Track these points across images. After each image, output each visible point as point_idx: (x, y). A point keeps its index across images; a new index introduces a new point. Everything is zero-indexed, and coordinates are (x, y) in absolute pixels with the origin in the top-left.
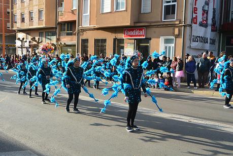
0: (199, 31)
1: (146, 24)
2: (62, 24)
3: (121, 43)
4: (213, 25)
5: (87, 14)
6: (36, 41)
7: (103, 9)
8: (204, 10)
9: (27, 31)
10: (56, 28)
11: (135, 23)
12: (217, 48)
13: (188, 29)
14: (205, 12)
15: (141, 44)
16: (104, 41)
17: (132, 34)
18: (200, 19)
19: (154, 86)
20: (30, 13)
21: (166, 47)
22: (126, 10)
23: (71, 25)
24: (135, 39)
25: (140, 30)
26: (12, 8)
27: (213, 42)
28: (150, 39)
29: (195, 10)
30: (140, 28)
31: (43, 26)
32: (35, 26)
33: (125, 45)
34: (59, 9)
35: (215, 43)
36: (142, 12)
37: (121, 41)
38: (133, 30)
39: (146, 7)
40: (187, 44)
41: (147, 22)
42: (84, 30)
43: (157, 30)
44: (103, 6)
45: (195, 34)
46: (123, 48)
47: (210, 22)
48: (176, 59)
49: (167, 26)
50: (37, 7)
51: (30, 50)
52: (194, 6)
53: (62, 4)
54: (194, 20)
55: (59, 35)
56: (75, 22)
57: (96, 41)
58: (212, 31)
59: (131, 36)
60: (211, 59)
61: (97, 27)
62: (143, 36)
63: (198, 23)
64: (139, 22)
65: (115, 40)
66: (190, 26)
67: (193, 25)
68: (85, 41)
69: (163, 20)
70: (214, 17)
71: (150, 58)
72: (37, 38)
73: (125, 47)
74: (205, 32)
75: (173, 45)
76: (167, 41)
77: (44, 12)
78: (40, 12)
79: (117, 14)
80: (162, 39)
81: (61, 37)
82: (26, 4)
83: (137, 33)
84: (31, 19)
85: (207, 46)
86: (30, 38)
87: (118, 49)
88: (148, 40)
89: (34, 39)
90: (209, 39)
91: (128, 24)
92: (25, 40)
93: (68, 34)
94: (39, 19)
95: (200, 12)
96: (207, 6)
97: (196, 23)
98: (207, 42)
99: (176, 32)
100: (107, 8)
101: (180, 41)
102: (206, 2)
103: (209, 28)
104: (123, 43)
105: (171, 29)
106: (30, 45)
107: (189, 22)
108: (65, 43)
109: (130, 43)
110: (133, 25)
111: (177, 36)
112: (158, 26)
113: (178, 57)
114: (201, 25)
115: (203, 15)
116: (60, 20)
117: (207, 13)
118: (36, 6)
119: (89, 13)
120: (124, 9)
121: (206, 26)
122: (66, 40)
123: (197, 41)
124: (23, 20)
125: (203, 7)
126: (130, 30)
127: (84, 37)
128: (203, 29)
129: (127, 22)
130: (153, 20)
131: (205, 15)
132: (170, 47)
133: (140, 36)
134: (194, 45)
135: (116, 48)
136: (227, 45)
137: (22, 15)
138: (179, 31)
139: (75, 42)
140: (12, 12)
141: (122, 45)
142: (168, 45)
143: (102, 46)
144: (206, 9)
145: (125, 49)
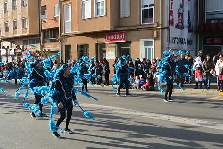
0: (175, 32)
1: (126, 28)
2: (46, 31)
3: (103, 47)
4: (189, 26)
5: (68, 21)
6: (20, 49)
7: (84, 15)
8: (179, 13)
9: (12, 40)
10: (40, 35)
11: (115, 27)
12: (195, 48)
13: (166, 31)
14: (181, 15)
15: (122, 48)
16: (87, 46)
17: (113, 38)
19: (136, 87)
20: (14, 22)
21: (146, 49)
22: (106, 16)
23: (54, 31)
24: (116, 43)
25: (120, 34)
27: (190, 42)
28: (130, 42)
29: (171, 13)
30: (120, 32)
31: (27, 34)
32: (20, 34)
33: (107, 49)
34: (42, 17)
35: (193, 43)
36: (121, 17)
37: (103, 45)
38: (113, 35)
39: (125, 12)
40: (166, 46)
41: (126, 26)
42: (67, 36)
43: (137, 33)
44: (84, 12)
45: (172, 35)
46: (105, 52)
47: (186, 23)
49: (145, 29)
50: (21, 16)
51: (15, 57)
52: (170, 9)
53: (44, 12)
54: (171, 22)
55: (43, 42)
56: (57, 28)
57: (79, 46)
58: (189, 32)
59: (112, 40)
60: (189, 58)
61: (79, 32)
62: (124, 39)
63: (175, 25)
64: (119, 27)
65: (97, 44)
66: (168, 28)
67: (170, 27)
68: (68, 47)
69: (142, 24)
70: (189, 19)
72: (21, 46)
73: (107, 50)
74: (181, 34)
75: (153, 47)
76: (147, 44)
77: (27, 21)
78: (23, 20)
79: (97, 19)
80: (141, 42)
81: (45, 44)
82: (9, 14)
83: (118, 37)
84: (15, 27)
85: (185, 46)
86: (14, 46)
87: (100, 54)
88: (128, 43)
89: (18, 47)
90: (186, 40)
91: (109, 29)
92: (10, 48)
93: (52, 41)
94: (23, 27)
95: (176, 14)
96: (181, 9)
97: (173, 25)
98: (185, 43)
99: (155, 34)
100: (88, 15)
101: (159, 43)
102: (181, 4)
103: (186, 30)
104: (105, 47)
105: (150, 32)
106: (15, 53)
107: (166, 24)
108: (49, 50)
109: (112, 47)
110: (113, 29)
111: (156, 39)
112: (137, 30)
114: (177, 27)
115: (179, 17)
116: (43, 28)
117: (182, 15)
118: (20, 14)
119: (70, 20)
120: (104, 15)
121: (182, 27)
122: (50, 46)
123: (175, 43)
124: (7, 29)
125: (179, 10)
126: (110, 35)
127: (67, 43)
128: (179, 30)
129: (108, 27)
130: (133, 24)
132: (149, 49)
133: (120, 39)
134: (172, 45)
135: (99, 52)
136: (204, 45)
137: (6, 24)
138: (158, 33)
139: (58, 48)
141: (104, 49)
142: (148, 47)
143: (84, 51)
144: (181, 11)
145: (107, 53)
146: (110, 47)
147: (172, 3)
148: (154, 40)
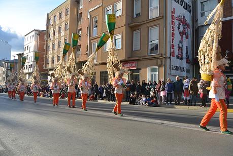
0: (176, 62)
1: (137, 58)
4: (187, 58)
7: (105, 48)
8: (179, 47)
11: (128, 58)
12: (192, 76)
13: (168, 60)
14: (180, 48)
15: (134, 74)
16: (106, 72)
18: (176, 53)
20: (58, 57)
21: (152, 75)
22: (122, 49)
25: (132, 63)
26: (46, 54)
27: (188, 71)
28: (140, 69)
29: (172, 46)
30: (132, 61)
34: (78, 53)
35: (190, 72)
36: (134, 50)
38: (127, 63)
39: (137, 46)
40: (168, 72)
43: (145, 62)
45: (173, 64)
47: (184, 55)
48: (160, 82)
49: (152, 59)
54: (172, 54)
57: (101, 73)
58: (187, 63)
61: (101, 62)
63: (175, 56)
64: (132, 57)
66: (170, 58)
67: (172, 57)
69: (149, 55)
70: (187, 53)
74: (181, 63)
75: (157, 73)
76: (153, 70)
80: (149, 69)
82: (55, 51)
83: (130, 65)
84: (58, 60)
85: (184, 74)
88: (138, 70)
95: (176, 48)
96: (181, 44)
97: (174, 56)
98: (184, 71)
99: (159, 63)
101: (162, 69)
102: (180, 40)
103: (185, 61)
105: (155, 61)
107: (168, 55)
110: (127, 59)
111: (160, 66)
112: (145, 59)
113: (162, 80)
114: (177, 57)
115: (179, 50)
116: (78, 61)
117: (182, 49)
120: (120, 48)
121: (181, 59)
123: (175, 70)
124: (53, 62)
125: (178, 45)
126: (125, 64)
128: (179, 61)
129: (123, 57)
130: (142, 55)
131: (180, 50)
132: (155, 75)
133: (132, 67)
134: (173, 72)
137: (53, 58)
138: (162, 61)
140: (46, 57)
142: (154, 73)
143: (105, 76)
144: (181, 46)
147: (173, 39)
148: (159, 67)
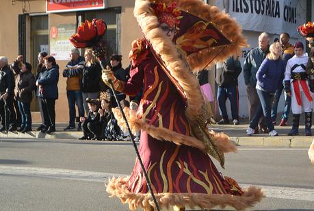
3: (41, 29)
24: (78, 13)
33: (51, 31)
37: (41, 21)
46: (46, 40)
59: (68, 5)
62: (100, 2)
65: (22, 18)
71: (119, 58)
73: (52, 36)
87: (32, 46)
88: (113, 12)
90: (282, 7)
98: (278, 14)
104: (47, 28)
109: (66, 26)
123: (246, 11)
133: (90, 2)
135: (28, 43)
141: (42, 33)
145: (52, 43)
146: (61, 26)
